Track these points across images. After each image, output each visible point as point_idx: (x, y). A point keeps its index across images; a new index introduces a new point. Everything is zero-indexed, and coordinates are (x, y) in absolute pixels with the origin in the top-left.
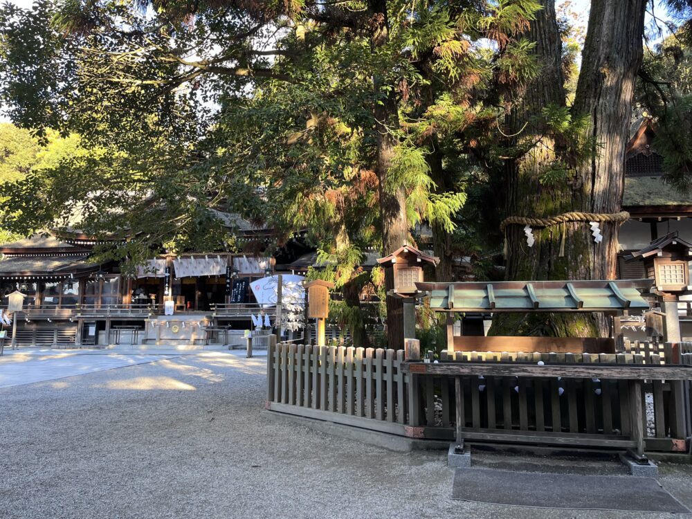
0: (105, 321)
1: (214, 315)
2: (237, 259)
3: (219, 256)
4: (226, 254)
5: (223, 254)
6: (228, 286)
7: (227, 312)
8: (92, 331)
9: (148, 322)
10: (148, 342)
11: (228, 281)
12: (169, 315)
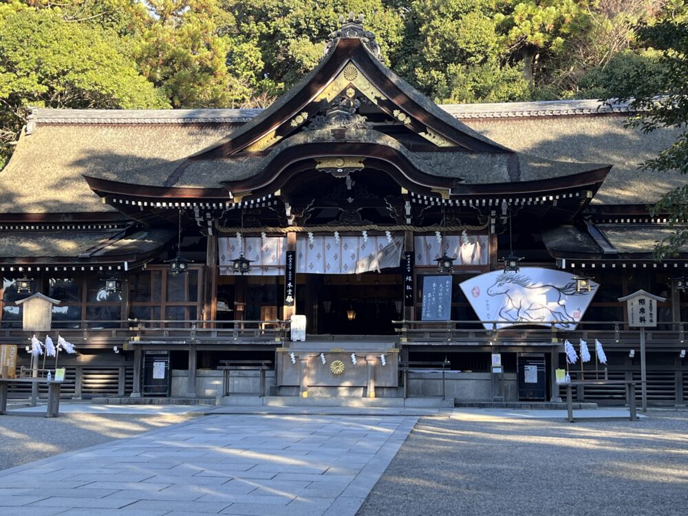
0: (187, 353)
1: (404, 341)
2: (422, 238)
3: (388, 233)
4: (405, 228)
5: (399, 228)
6: (409, 288)
7: (427, 337)
8: (159, 371)
9: (284, 353)
10: (283, 391)
11: (409, 279)
12: (298, 341)
